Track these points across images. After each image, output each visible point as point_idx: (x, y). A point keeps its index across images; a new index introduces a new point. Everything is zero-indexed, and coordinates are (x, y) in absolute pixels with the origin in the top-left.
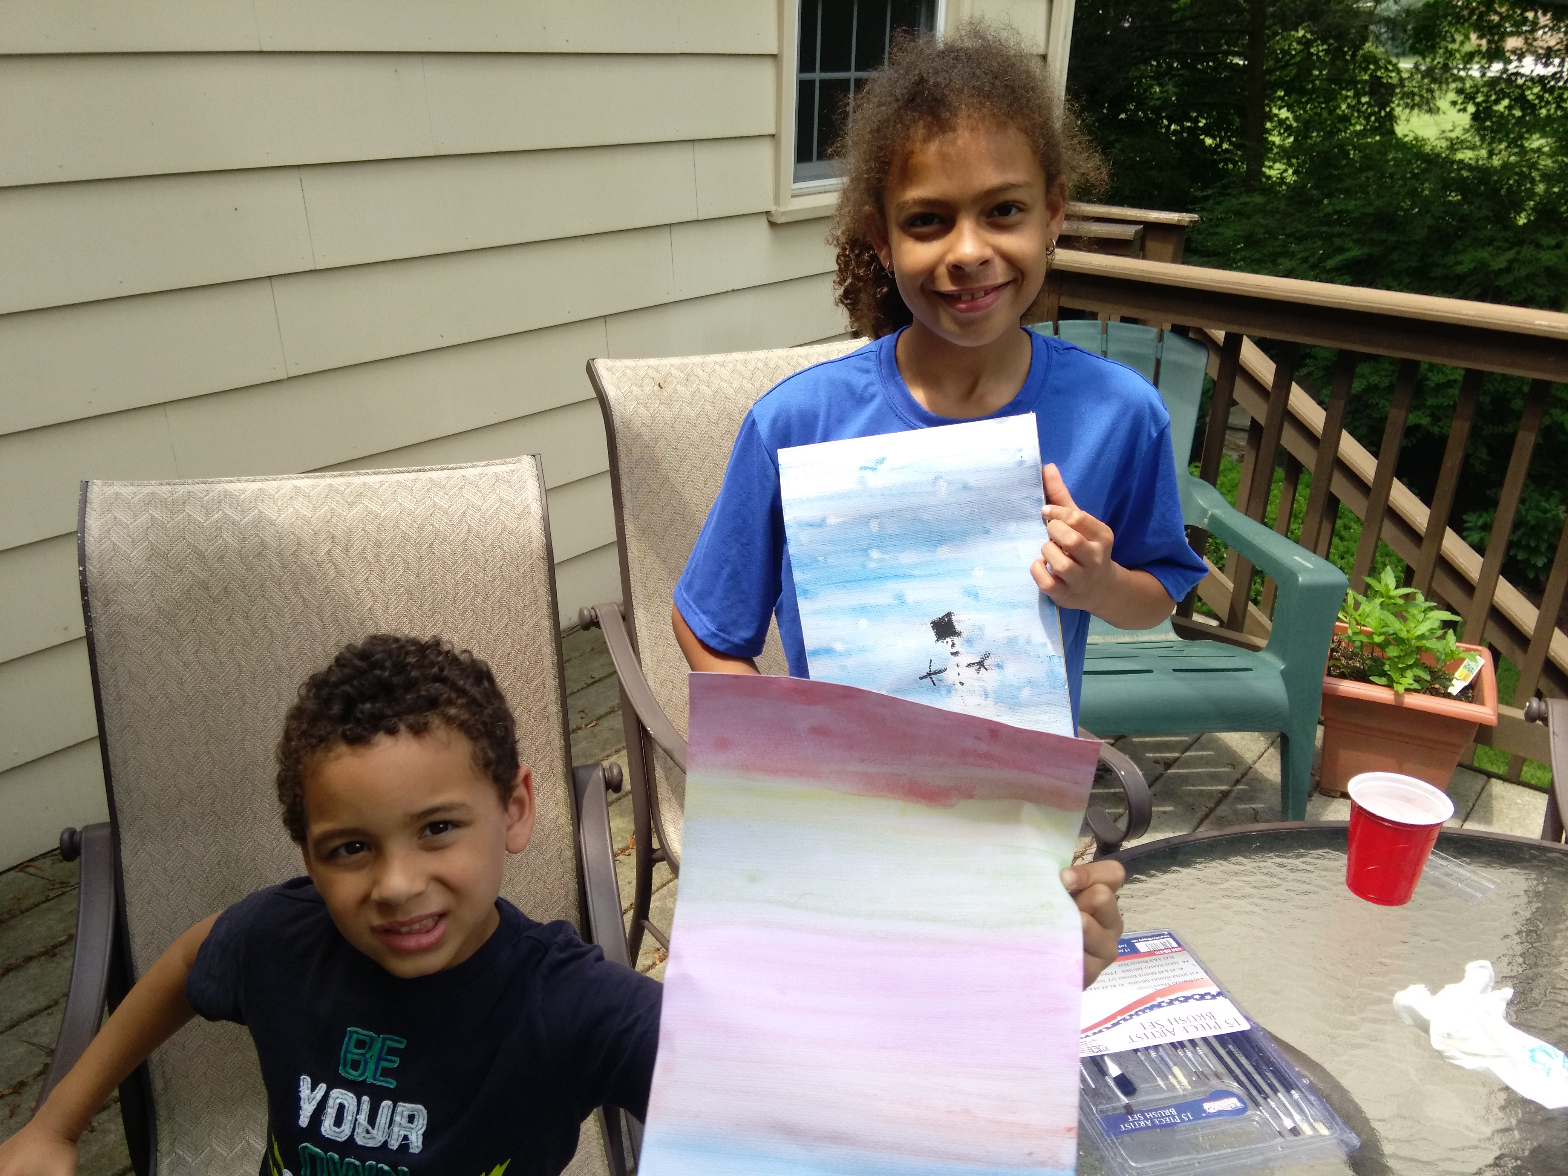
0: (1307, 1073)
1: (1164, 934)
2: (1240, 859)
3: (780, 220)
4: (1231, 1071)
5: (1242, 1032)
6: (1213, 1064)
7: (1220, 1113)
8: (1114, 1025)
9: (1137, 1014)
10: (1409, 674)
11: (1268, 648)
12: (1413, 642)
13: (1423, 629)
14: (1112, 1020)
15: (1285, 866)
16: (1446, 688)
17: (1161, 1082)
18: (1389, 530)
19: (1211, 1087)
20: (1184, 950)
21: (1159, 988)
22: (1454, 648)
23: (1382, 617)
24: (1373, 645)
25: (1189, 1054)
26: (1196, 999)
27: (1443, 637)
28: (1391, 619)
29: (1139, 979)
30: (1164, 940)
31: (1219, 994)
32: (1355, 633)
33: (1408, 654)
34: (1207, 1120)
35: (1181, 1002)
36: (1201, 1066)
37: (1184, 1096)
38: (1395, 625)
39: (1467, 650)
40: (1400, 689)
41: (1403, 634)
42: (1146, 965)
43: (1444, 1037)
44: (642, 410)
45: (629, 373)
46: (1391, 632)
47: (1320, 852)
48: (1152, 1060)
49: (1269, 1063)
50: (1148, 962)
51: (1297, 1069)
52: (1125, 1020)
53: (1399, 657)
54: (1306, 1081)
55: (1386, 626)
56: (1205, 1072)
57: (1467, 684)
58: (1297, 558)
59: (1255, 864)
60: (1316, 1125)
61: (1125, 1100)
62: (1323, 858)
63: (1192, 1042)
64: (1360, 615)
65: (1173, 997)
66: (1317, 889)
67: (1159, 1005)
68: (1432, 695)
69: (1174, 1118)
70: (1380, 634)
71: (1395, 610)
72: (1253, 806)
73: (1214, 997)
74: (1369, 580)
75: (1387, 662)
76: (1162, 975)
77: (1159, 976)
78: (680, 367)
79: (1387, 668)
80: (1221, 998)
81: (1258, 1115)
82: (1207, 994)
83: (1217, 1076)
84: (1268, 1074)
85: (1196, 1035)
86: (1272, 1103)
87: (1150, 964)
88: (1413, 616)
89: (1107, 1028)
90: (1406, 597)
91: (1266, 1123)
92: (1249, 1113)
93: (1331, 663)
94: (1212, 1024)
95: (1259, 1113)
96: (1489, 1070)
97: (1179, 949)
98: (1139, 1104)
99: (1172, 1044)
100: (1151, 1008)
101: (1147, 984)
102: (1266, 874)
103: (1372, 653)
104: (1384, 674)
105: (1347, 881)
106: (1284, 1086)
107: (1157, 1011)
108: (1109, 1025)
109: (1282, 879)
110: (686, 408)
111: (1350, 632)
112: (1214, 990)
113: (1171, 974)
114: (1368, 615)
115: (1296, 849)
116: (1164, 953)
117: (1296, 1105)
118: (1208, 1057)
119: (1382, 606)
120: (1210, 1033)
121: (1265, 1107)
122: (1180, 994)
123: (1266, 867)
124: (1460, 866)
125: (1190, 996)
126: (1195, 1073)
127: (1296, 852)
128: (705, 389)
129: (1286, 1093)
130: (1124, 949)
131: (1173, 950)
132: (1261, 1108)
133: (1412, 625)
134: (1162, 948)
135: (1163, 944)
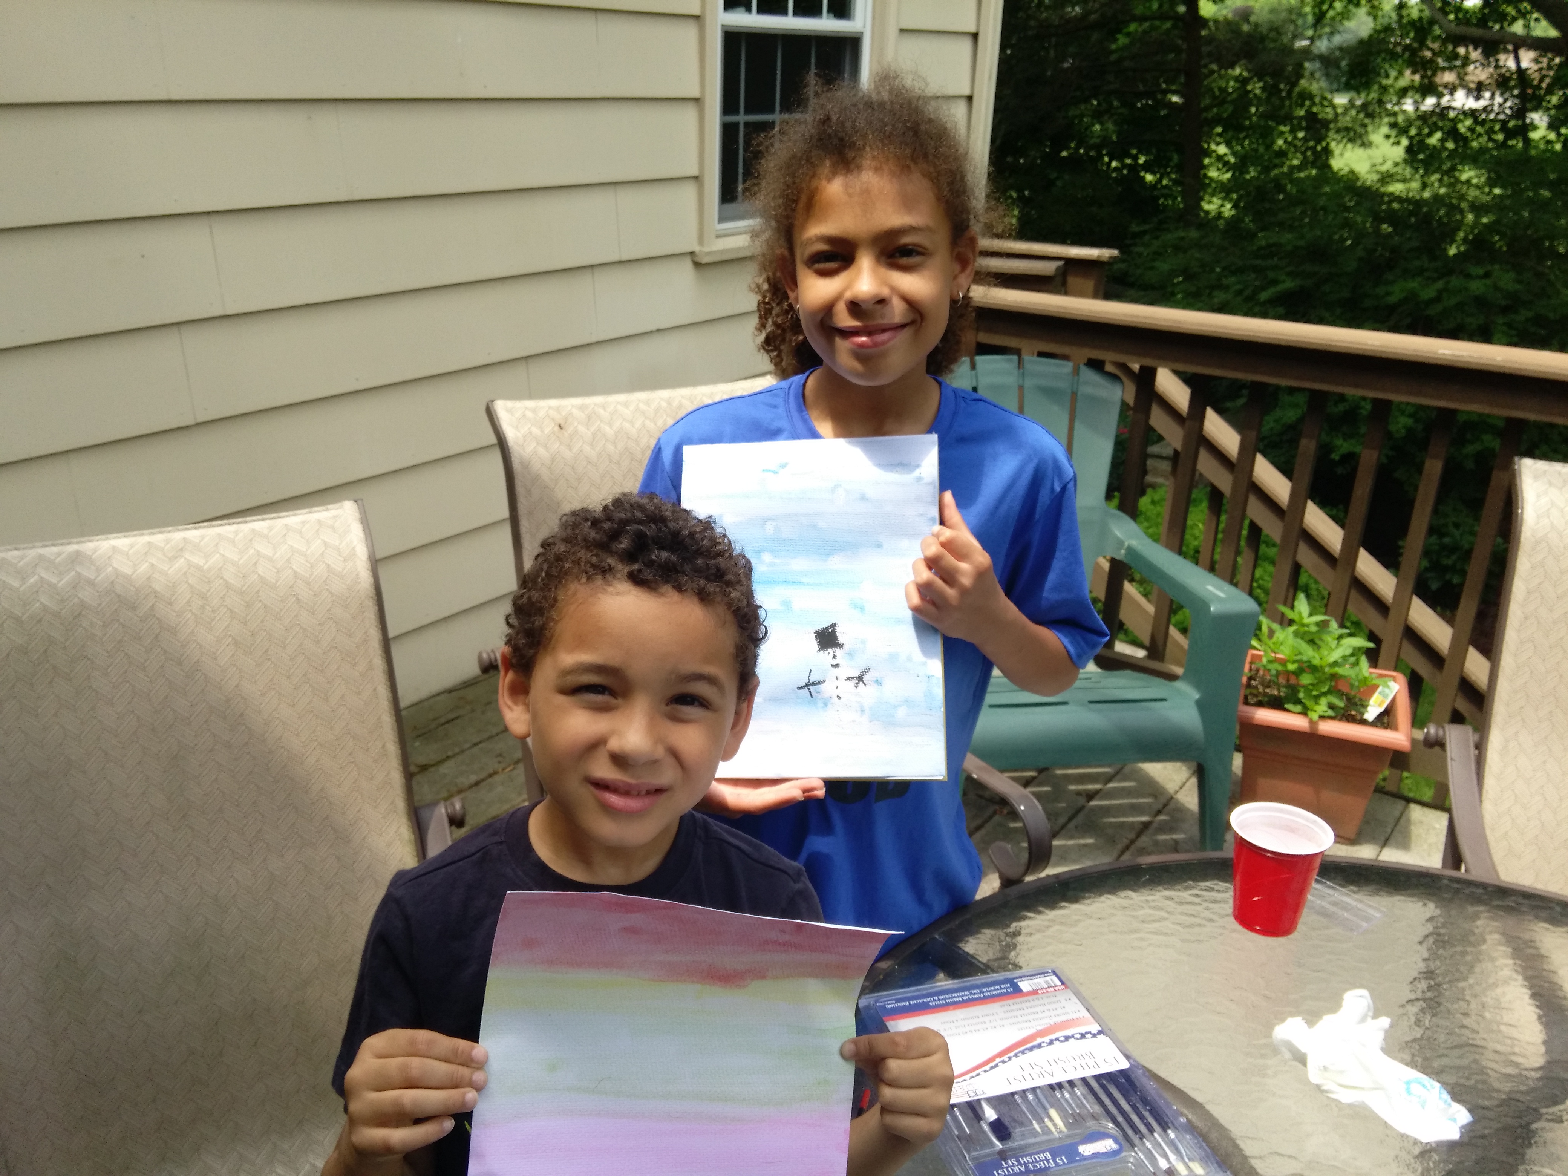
0: (1185, 1111)
1: (1048, 972)
2: (1130, 893)
3: (705, 260)
4: (1107, 1112)
5: (1121, 1072)
6: (1090, 1105)
7: (1096, 1155)
8: (992, 1068)
9: (1016, 1055)
10: (1324, 701)
11: (1185, 676)
12: (1327, 670)
13: (1336, 655)
14: (990, 1063)
15: (1172, 899)
16: (1362, 714)
17: (1036, 1126)
18: (1305, 552)
19: (1088, 1128)
20: (1067, 987)
21: (1039, 1028)
22: (1367, 674)
23: (1295, 645)
24: (1288, 674)
25: (1067, 1095)
26: (1077, 1039)
27: (1357, 663)
28: (1304, 646)
29: (1020, 1019)
30: (1048, 978)
31: (1100, 1032)
32: (1270, 662)
33: (1321, 682)
34: (1081, 1163)
35: (1062, 1041)
36: (1077, 1106)
37: (1060, 1139)
38: (1309, 653)
39: (1380, 676)
40: (1314, 716)
41: (1316, 662)
42: (1028, 1004)
43: (1320, 1070)
44: (541, 451)
45: (529, 414)
46: (1305, 658)
47: (1208, 884)
48: (1028, 1103)
49: (1145, 1102)
50: (1032, 1001)
51: (1175, 1107)
52: (1004, 1062)
53: (1312, 684)
54: (1183, 1120)
55: (1300, 654)
56: (1082, 1113)
57: (1382, 709)
58: (1210, 588)
59: (1143, 898)
60: (1191, 1164)
61: (999, 1145)
62: (1212, 889)
63: (1071, 1083)
64: (1274, 643)
65: (1053, 1037)
66: (1204, 922)
67: (1039, 1046)
68: (1348, 721)
69: (1048, 1162)
70: (1294, 662)
71: (1308, 638)
72: (1175, 836)
73: (1094, 1036)
74: (1284, 609)
75: (1302, 690)
76: (1044, 1015)
77: (1041, 1015)
78: (582, 408)
79: (1301, 695)
81: (1132, 1156)
82: (1087, 1033)
83: (1094, 1117)
84: (1144, 1112)
85: (1075, 1075)
86: (1147, 1143)
87: (1032, 1003)
88: (1327, 644)
89: (985, 1071)
90: (1320, 624)
91: (1139, 1164)
92: (1124, 1154)
93: (1248, 691)
94: (1091, 1063)
95: (1133, 1154)
96: (1363, 1102)
97: (1063, 987)
98: (1012, 1149)
99: (1051, 1086)
100: (1031, 1049)
101: (1028, 1024)
102: (1154, 908)
103: (1288, 681)
104: (1298, 702)
105: (1233, 912)
106: (1160, 1124)
107: (1036, 1052)
108: (987, 1068)
109: (1168, 912)
110: (587, 449)
111: (1264, 660)
112: (1095, 1028)
113: (1053, 1013)
114: (1282, 644)
115: (1185, 881)
116: (1047, 992)
117: (1172, 1144)
118: (1085, 1098)
119: (1296, 634)
120: (1089, 1073)
121: (1141, 1147)
122: (1060, 1034)
123: (1153, 901)
124: (1347, 895)
125: (1070, 1035)
126: (1072, 1114)
127: (1185, 884)
128: (607, 429)
129: (1162, 1133)
130: (1006, 988)
131: (1056, 988)
132: (1136, 1149)
133: (1326, 653)
134: (1045, 986)
135: (1047, 982)
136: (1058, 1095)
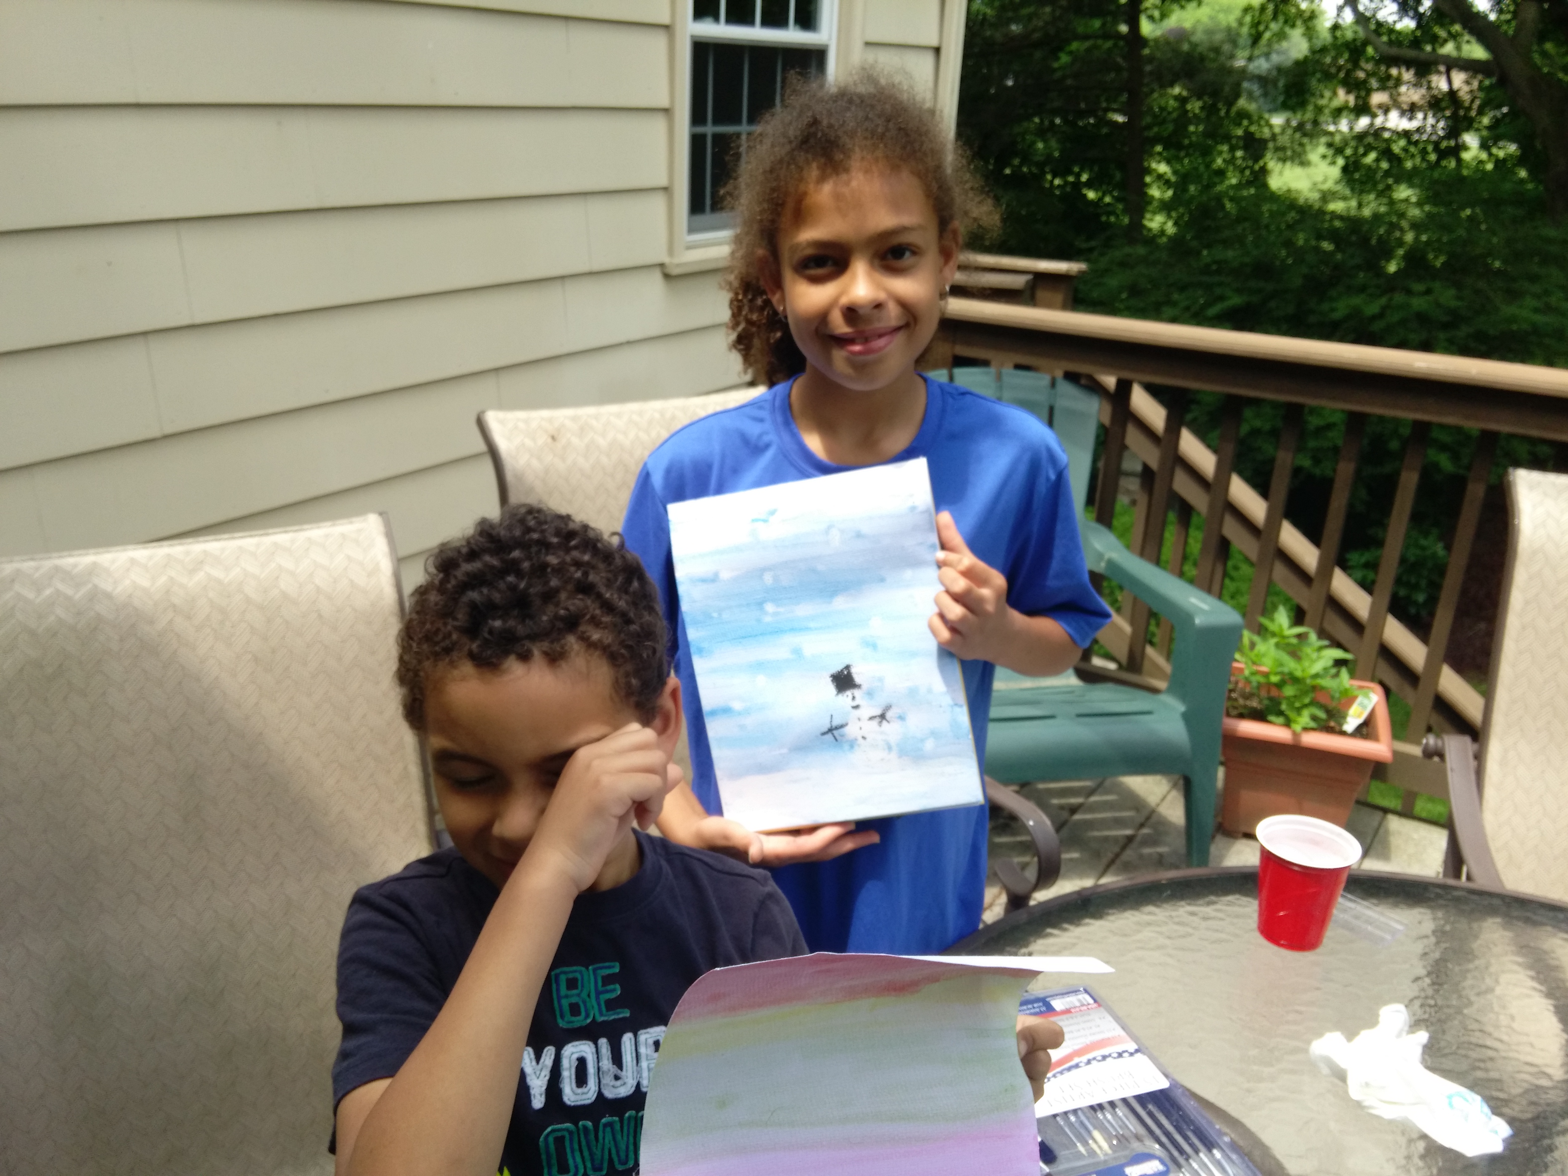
0: (1227, 1130)
1: (1079, 991)
2: (1151, 908)
3: (675, 271)
4: (1151, 1132)
5: (1162, 1091)
6: (1133, 1126)
9: (1054, 1076)
10: (1306, 713)
11: (1170, 690)
12: (1309, 681)
13: (1317, 667)
15: (1196, 914)
16: (1341, 725)
17: (1081, 1149)
18: (1280, 571)
19: (1132, 1150)
20: (1100, 1006)
21: (1076, 1047)
22: (1347, 686)
23: (1277, 657)
24: (1269, 685)
25: (1109, 1116)
26: (1115, 1058)
27: (1337, 675)
28: (1285, 658)
31: (1137, 1051)
32: (1254, 674)
33: (1305, 693)
35: (1099, 1061)
36: (1120, 1127)
37: (1105, 1161)
38: (1291, 665)
39: (1361, 688)
40: (1297, 728)
41: (1299, 674)
43: (1361, 1086)
44: (535, 463)
45: (521, 425)
46: (1286, 670)
47: (1230, 898)
48: (1071, 1125)
49: (1189, 1122)
50: (1066, 1020)
51: (1217, 1127)
53: (1295, 696)
54: (1226, 1139)
55: (1281, 665)
56: (1126, 1135)
57: (1360, 721)
58: (1193, 600)
59: (1167, 914)
61: (1046, 1169)
62: (1233, 904)
63: (1112, 1104)
64: (1255, 655)
65: (1090, 1056)
66: (1229, 937)
67: (1077, 1066)
68: (1328, 733)
70: (1276, 674)
71: (1290, 649)
72: (1161, 850)
73: (1131, 1054)
74: (1264, 621)
75: (1284, 702)
76: (1079, 1034)
77: (1076, 1035)
78: (575, 419)
79: (1284, 707)
80: (1139, 1055)
82: (1124, 1052)
83: (1138, 1138)
84: (1189, 1133)
85: (1116, 1096)
86: (1195, 1165)
87: (1066, 1022)
88: (1307, 655)
90: (1299, 636)
94: (1130, 1083)
96: (1406, 1118)
97: (1095, 1005)
98: (1058, 1173)
99: (1092, 1107)
100: (1069, 1069)
102: (1178, 923)
103: (1269, 692)
104: (1281, 713)
105: (1259, 928)
106: (1205, 1145)
107: (1074, 1072)
109: (1194, 928)
110: (581, 460)
111: (1247, 673)
112: (1132, 1046)
113: (1087, 1032)
114: (1264, 655)
115: (1207, 896)
116: (1081, 1011)
117: (1218, 1164)
118: (1128, 1119)
119: (1277, 645)
120: (1130, 1092)
121: (1187, 1167)
122: (1098, 1053)
123: (1177, 916)
124: (1368, 908)
125: (1107, 1054)
126: (1116, 1136)
127: (1207, 899)
128: (602, 442)
129: (1207, 1152)
130: (1039, 1007)
131: (1089, 1007)
132: (1183, 1170)
133: (1306, 664)
134: (1078, 1004)
135: (1079, 1001)
136: (1100, 1116)
